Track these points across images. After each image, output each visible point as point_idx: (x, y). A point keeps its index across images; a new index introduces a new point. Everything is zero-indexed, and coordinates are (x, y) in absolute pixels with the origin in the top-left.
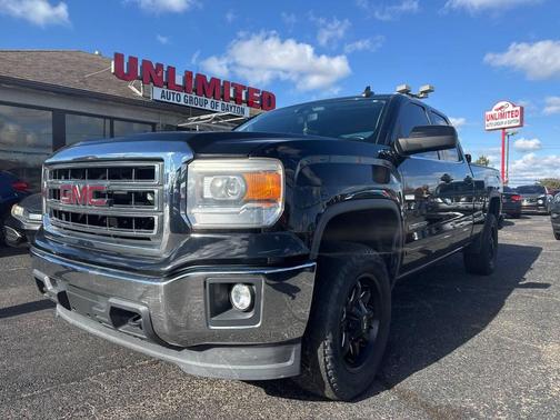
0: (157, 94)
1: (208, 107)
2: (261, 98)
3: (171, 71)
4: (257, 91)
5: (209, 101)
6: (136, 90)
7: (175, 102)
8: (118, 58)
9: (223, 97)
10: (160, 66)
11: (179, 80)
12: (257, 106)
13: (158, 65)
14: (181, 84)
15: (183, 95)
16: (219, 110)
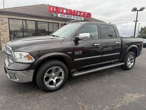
0: (59, 15)
1: (72, 18)
5: (73, 16)
6: (54, 15)
7: (64, 17)
15: (66, 15)
16: (75, 19)
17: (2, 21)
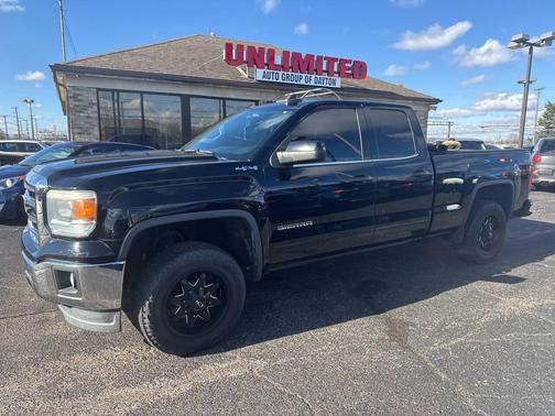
0: (259, 74)
1: (303, 82)
2: (352, 68)
3: (272, 53)
4: (349, 61)
5: (304, 76)
6: (243, 73)
7: (274, 80)
8: (229, 47)
9: (316, 71)
10: (262, 50)
11: (278, 60)
12: (348, 76)
13: (260, 48)
14: (280, 63)
15: (281, 73)
16: (312, 83)
17: (79, 101)
